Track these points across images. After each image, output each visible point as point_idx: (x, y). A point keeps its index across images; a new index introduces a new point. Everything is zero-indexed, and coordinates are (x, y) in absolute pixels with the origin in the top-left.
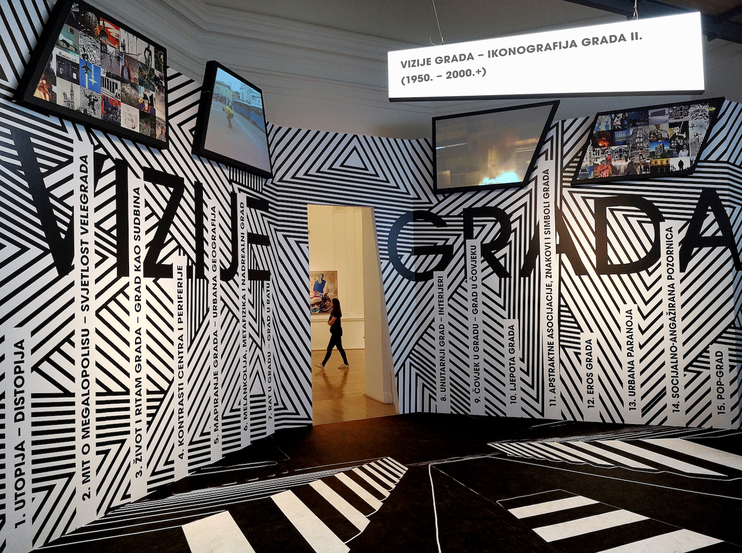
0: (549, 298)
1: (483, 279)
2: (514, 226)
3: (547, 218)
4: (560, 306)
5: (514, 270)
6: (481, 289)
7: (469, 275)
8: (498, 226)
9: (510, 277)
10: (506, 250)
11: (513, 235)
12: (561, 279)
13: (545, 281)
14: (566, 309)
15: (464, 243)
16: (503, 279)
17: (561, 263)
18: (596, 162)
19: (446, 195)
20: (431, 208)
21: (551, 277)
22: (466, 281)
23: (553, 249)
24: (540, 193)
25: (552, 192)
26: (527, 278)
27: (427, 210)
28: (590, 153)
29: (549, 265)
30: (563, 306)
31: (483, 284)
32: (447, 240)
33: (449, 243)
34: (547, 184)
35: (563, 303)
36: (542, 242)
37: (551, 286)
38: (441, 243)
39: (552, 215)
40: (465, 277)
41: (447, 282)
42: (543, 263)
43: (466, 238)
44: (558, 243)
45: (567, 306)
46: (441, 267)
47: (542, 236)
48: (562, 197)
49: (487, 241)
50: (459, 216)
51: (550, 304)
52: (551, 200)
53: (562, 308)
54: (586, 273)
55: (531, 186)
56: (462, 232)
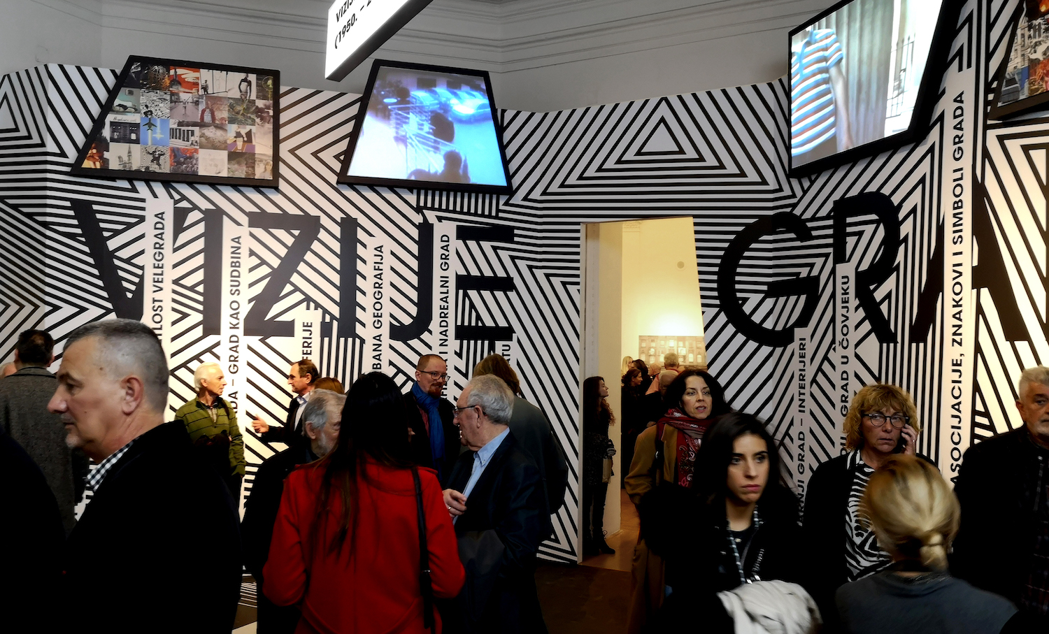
0: (956, 393)
1: (857, 345)
2: (906, 229)
3: (958, 205)
4: (975, 412)
5: (902, 325)
6: (854, 366)
7: (839, 337)
8: (881, 232)
9: (896, 343)
10: (890, 284)
11: (902, 248)
12: (978, 349)
13: (951, 352)
14: (985, 421)
15: (833, 272)
16: (885, 345)
17: (980, 311)
18: (1033, 56)
19: (813, 178)
20: (794, 206)
21: (960, 344)
22: (834, 349)
23: (967, 279)
24: (949, 148)
25: (967, 146)
26: (922, 345)
27: (788, 210)
28: (1023, 35)
29: (957, 316)
30: (980, 414)
31: (857, 356)
32: (812, 265)
33: (815, 273)
34: (958, 127)
35: (980, 407)
36: (949, 261)
37: (960, 365)
38: (804, 272)
39: (967, 198)
40: (833, 342)
41: (810, 348)
42: (950, 311)
43: (836, 262)
44: (975, 263)
45: (986, 414)
46: (803, 321)
47: (949, 248)
48: (986, 154)
49: (865, 266)
50: (827, 217)
51: (956, 406)
52: (966, 162)
53: (979, 419)
54: (1025, 336)
55: (934, 136)
56: (830, 250)
